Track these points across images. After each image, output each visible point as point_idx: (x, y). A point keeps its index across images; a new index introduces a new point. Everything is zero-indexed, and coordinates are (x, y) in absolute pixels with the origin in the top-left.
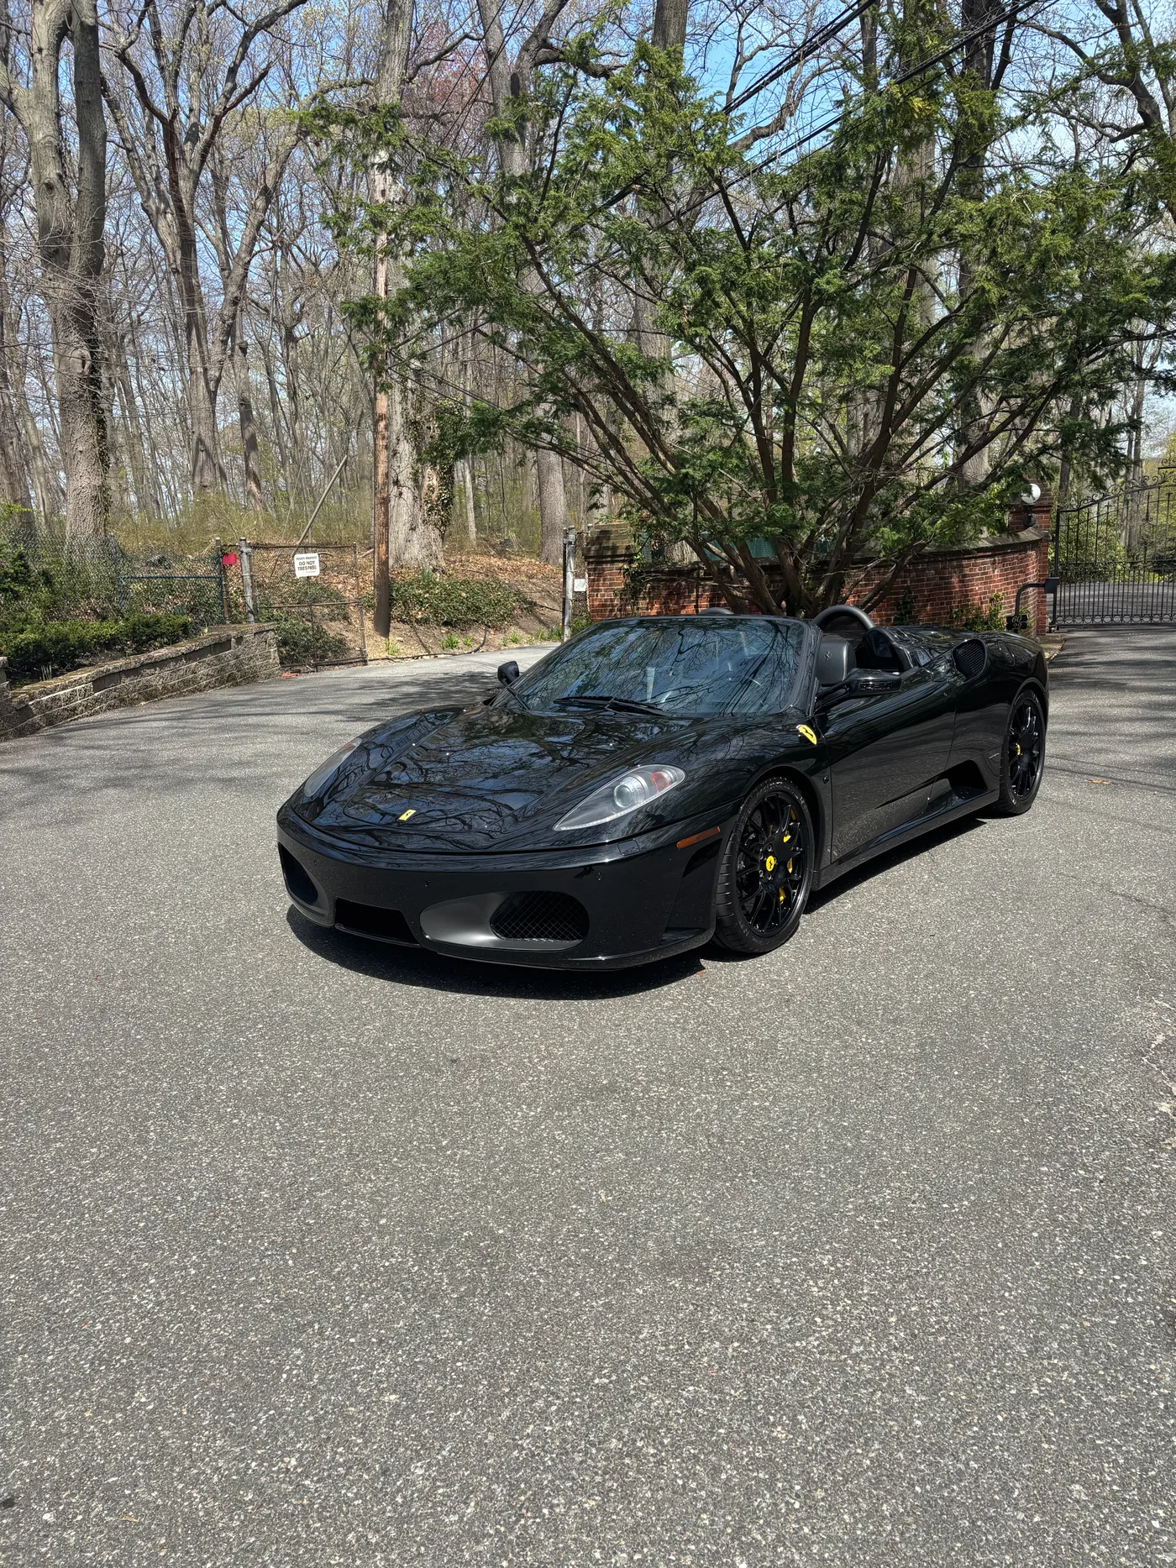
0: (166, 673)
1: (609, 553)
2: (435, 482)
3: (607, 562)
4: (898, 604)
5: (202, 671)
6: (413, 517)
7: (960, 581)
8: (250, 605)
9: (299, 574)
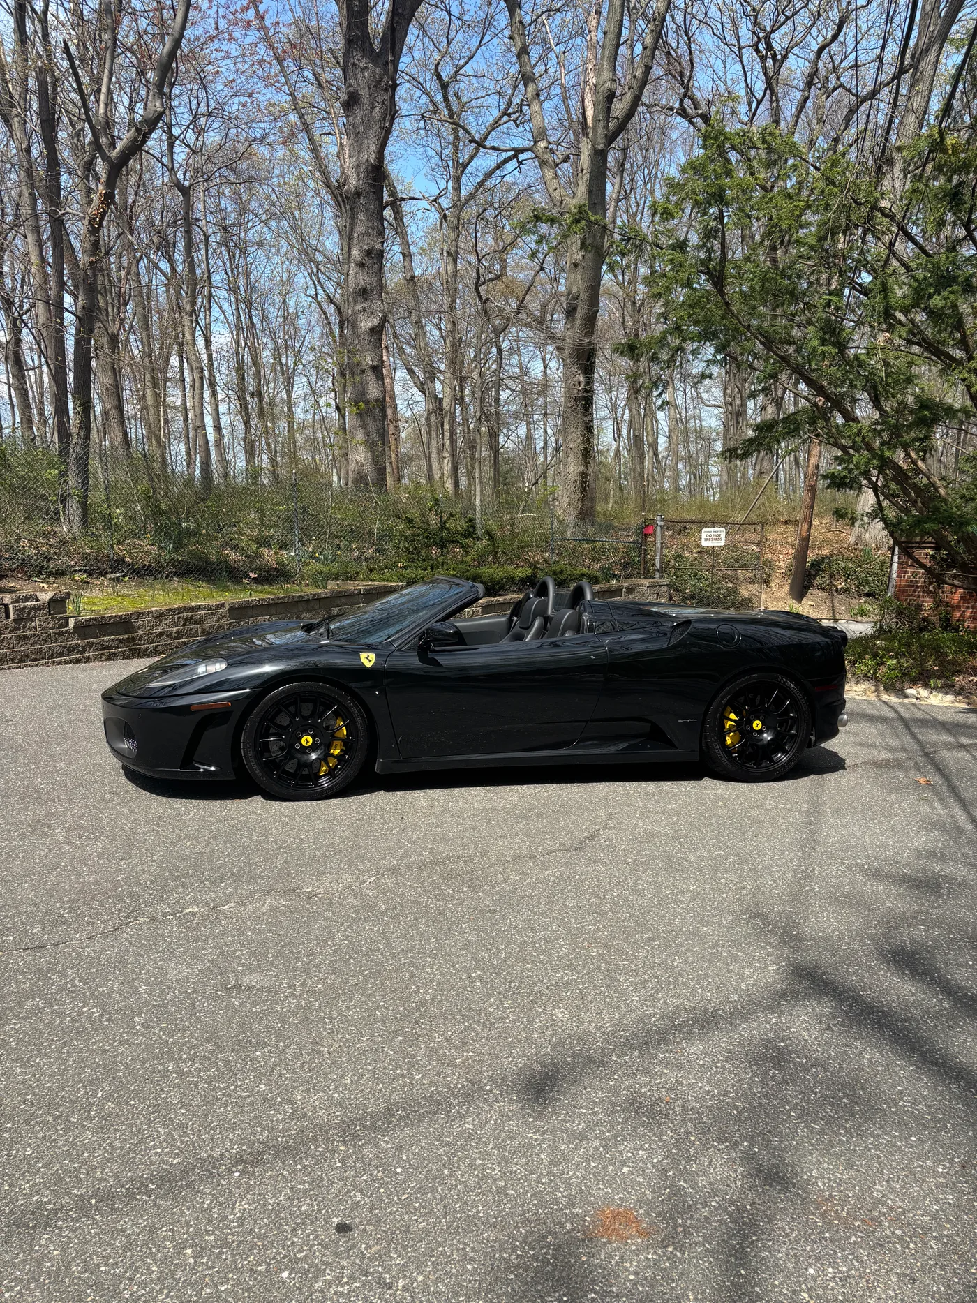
8: (658, 565)
9: (705, 543)
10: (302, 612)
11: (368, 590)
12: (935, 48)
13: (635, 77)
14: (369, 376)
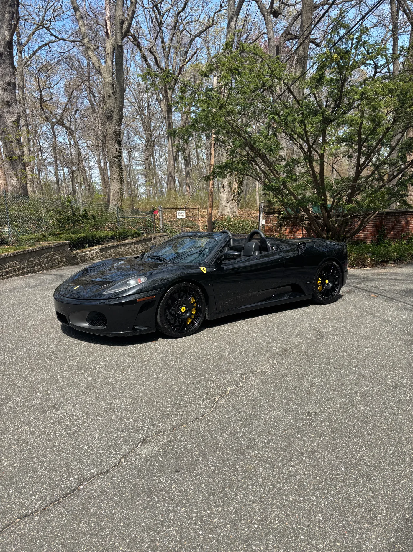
0: (127, 248)
1: (272, 211)
2: (236, 186)
3: (271, 214)
4: (379, 231)
5: (140, 248)
6: (228, 198)
7: (406, 223)
8: (161, 227)
9: (178, 217)
10: (29, 258)
11: (55, 245)
12: (235, 18)
13: (128, 15)
14: (14, 145)
